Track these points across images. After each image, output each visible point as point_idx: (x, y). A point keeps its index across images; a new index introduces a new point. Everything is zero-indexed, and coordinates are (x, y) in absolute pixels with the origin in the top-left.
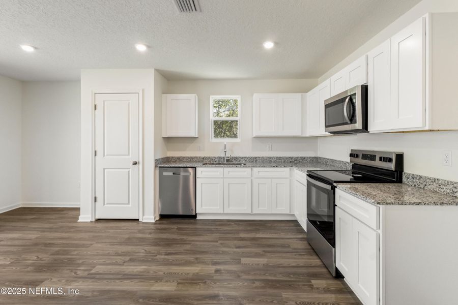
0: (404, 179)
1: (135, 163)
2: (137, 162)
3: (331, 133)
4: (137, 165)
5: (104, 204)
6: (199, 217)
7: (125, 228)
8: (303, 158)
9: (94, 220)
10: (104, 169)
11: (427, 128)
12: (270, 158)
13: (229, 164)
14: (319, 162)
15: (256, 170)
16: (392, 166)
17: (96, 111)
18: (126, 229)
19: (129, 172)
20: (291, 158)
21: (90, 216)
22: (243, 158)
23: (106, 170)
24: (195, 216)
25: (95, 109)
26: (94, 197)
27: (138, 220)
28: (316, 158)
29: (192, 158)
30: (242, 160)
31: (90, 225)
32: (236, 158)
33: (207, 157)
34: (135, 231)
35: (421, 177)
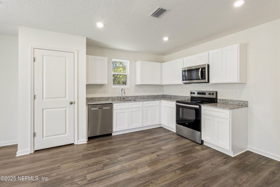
0: (218, 101)
1: (71, 104)
2: (73, 102)
3: (184, 83)
4: (73, 104)
5: (43, 138)
6: (113, 134)
7: (70, 151)
8: (158, 96)
9: (33, 152)
10: (43, 109)
11: (239, 82)
12: (144, 96)
13: (124, 101)
14: (165, 97)
15: (145, 103)
16: (214, 96)
17: (35, 62)
18: (72, 151)
19: (66, 110)
20: (153, 96)
21: (29, 149)
22: (131, 97)
23: (44, 111)
24: (111, 134)
25: (34, 61)
26: (33, 133)
27: (73, 144)
28: (163, 95)
29: (101, 98)
30: (130, 98)
31: (32, 156)
32: (127, 97)
33: (110, 97)
34: (82, 150)
35: (226, 100)
